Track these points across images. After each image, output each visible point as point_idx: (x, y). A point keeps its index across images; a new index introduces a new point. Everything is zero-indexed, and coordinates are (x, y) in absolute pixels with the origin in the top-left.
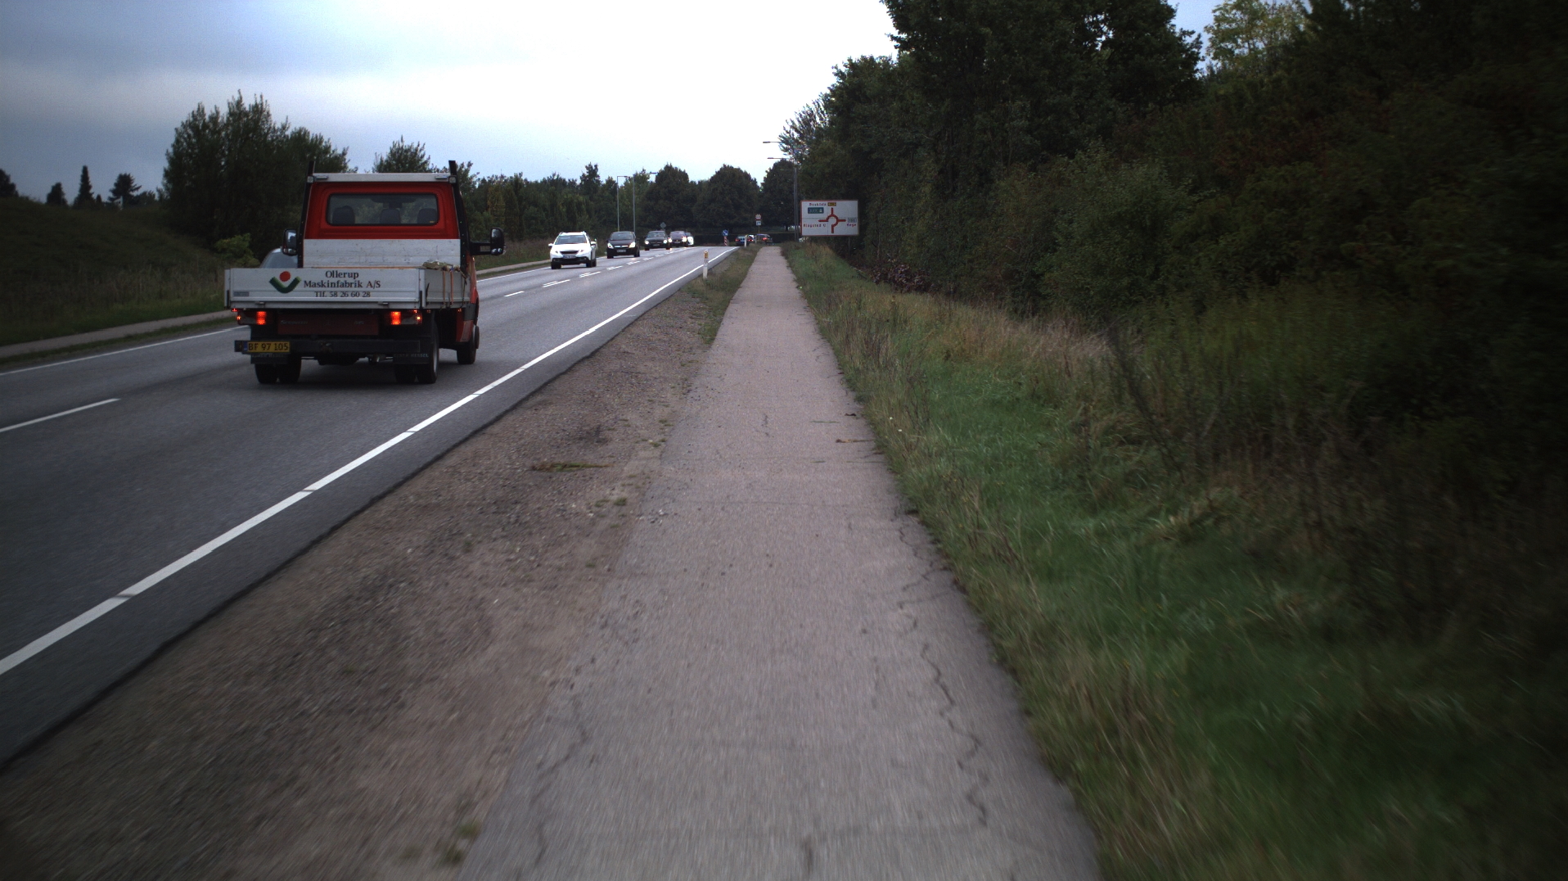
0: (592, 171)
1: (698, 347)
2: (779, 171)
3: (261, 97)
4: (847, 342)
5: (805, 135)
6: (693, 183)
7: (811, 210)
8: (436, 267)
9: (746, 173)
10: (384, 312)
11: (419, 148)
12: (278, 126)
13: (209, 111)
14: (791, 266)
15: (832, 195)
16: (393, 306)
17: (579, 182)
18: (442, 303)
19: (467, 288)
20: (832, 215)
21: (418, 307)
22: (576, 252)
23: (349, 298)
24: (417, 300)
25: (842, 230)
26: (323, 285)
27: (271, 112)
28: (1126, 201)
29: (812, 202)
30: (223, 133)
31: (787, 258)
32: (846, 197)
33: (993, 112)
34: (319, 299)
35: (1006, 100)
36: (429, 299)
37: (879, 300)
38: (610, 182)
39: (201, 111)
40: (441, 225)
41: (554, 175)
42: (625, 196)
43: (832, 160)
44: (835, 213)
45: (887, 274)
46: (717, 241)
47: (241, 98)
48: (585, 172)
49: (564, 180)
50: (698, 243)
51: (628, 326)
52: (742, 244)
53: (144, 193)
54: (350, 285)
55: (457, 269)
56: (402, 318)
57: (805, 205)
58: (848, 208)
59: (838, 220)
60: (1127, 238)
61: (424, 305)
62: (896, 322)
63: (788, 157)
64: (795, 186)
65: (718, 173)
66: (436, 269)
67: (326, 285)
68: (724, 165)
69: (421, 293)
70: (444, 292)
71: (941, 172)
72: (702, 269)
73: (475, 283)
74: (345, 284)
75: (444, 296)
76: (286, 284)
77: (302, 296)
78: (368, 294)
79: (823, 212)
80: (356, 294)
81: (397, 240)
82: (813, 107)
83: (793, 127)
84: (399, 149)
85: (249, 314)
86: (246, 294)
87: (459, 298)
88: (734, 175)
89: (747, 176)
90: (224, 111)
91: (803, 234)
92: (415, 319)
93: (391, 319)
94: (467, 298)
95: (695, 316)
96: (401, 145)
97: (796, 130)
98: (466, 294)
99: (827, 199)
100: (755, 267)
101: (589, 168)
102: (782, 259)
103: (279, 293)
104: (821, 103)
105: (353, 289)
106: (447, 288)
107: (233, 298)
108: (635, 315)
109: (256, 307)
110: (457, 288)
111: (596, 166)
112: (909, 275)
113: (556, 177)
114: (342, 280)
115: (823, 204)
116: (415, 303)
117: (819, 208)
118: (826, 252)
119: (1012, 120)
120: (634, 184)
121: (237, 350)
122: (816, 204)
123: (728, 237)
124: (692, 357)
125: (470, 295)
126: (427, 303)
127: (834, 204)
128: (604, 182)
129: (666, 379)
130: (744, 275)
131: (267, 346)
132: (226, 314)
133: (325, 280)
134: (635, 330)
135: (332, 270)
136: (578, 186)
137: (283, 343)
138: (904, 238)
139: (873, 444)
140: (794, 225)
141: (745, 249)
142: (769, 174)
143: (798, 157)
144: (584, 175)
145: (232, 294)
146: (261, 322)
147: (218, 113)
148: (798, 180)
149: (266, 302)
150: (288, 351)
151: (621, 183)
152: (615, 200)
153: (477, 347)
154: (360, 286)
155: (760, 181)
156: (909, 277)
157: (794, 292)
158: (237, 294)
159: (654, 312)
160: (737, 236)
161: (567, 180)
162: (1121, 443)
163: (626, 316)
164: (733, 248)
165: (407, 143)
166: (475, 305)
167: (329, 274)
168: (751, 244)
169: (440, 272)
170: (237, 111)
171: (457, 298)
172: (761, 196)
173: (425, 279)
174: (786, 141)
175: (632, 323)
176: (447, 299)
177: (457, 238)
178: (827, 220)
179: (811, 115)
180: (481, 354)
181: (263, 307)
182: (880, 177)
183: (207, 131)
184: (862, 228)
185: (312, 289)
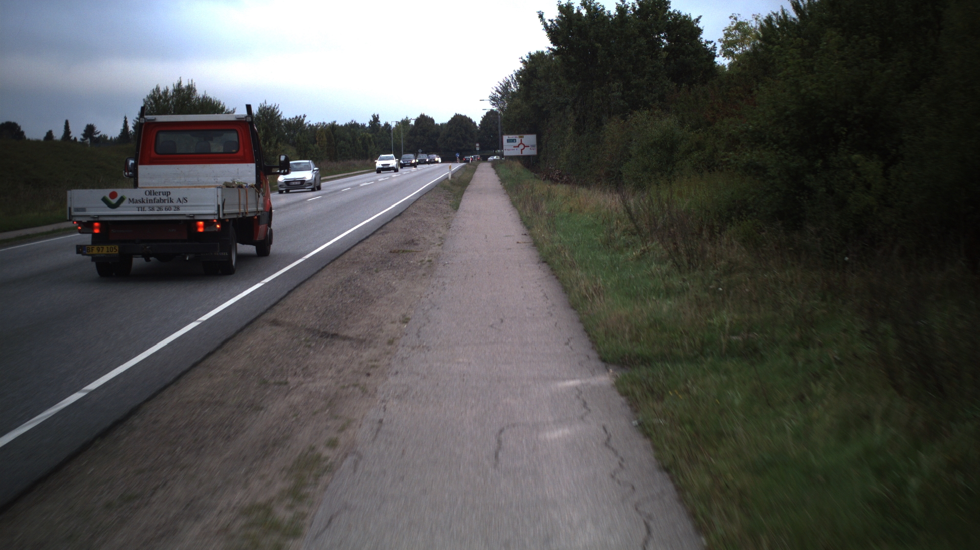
0: (376, 119)
1: (451, 212)
2: (489, 117)
3: (192, 81)
4: (525, 207)
5: (504, 95)
6: (437, 125)
7: (508, 141)
8: (234, 185)
9: (469, 118)
10: (190, 223)
11: (276, 107)
12: (201, 96)
13: (162, 90)
14: (497, 173)
15: (521, 132)
16: (197, 218)
17: (367, 125)
18: (238, 213)
19: (261, 200)
20: (521, 143)
21: (216, 217)
22: (389, 165)
23: (164, 212)
24: (216, 212)
25: (527, 152)
26: (143, 202)
27: (196, 89)
28: (658, 135)
29: (509, 136)
30: (170, 102)
31: (495, 169)
32: (529, 132)
33: (602, 88)
34: (140, 212)
35: (609, 82)
36: (226, 211)
37: (541, 187)
38: (387, 125)
39: (158, 89)
40: (241, 153)
41: (352, 121)
42: (396, 133)
43: (521, 111)
44: (523, 142)
45: (549, 176)
46: (453, 160)
47: (181, 82)
48: (372, 119)
49: (358, 124)
50: (443, 161)
51: (413, 203)
52: (468, 161)
53: (101, 136)
54: (164, 201)
55: (251, 186)
56: (205, 226)
57: (505, 138)
58: (530, 139)
59: (525, 147)
60: (659, 154)
61: (221, 216)
62: (550, 197)
63: (495, 109)
64: (499, 126)
65: (453, 119)
66: (233, 187)
67: (145, 201)
68: (456, 114)
69: (219, 206)
70: (239, 204)
71: (577, 120)
72: (448, 174)
73: (269, 196)
74: (160, 201)
75: (239, 209)
76: (114, 201)
77: (127, 211)
78: (178, 208)
79: (516, 142)
80: (168, 209)
81: (208, 165)
82: (509, 79)
83: (497, 91)
84: (264, 108)
85: (87, 226)
86: (84, 210)
87: (254, 209)
88: (462, 120)
89: (470, 120)
90: (171, 89)
91: (505, 155)
92: (216, 226)
93: (197, 227)
94: (260, 208)
95: (447, 198)
96: (265, 105)
97: (499, 93)
98: (260, 205)
99: (518, 134)
100: (477, 174)
101: (374, 116)
102: (492, 170)
103: (109, 208)
104: (514, 76)
105: (166, 204)
106: (243, 201)
107: (74, 213)
108: (416, 198)
109: (92, 220)
110: (251, 200)
111: (378, 115)
112: (561, 176)
113: (353, 123)
114: (158, 197)
115: (516, 137)
116: (214, 214)
117: (513, 140)
118: (517, 165)
119: (613, 92)
120: (402, 126)
121: (78, 252)
122: (512, 137)
123: (459, 158)
124: (448, 215)
125: (264, 205)
126: (224, 215)
127: (522, 137)
128: (383, 125)
129: (438, 224)
130: (471, 178)
131: (101, 249)
132: (69, 224)
133: (145, 197)
134: (418, 204)
135: (149, 189)
136: (367, 128)
137: (113, 247)
138: (559, 156)
139: (532, 244)
140: (499, 149)
141: (470, 165)
142: (483, 119)
143: (501, 109)
144: (371, 121)
145: (72, 210)
146: (97, 231)
147: (168, 90)
148: (501, 123)
149: (99, 216)
150: (117, 252)
151: (393, 125)
152: (390, 136)
153: (271, 243)
154: (171, 201)
155: (478, 123)
156: (561, 177)
157: (499, 186)
158: (77, 210)
159: (425, 196)
160: (464, 157)
161: (360, 124)
162: (629, 235)
163: (412, 198)
164: (463, 164)
165: (268, 104)
166: (269, 213)
167: (147, 193)
168: (473, 161)
169: (236, 189)
170: (178, 90)
171: (251, 208)
172: (479, 132)
173: (222, 196)
174: (493, 99)
175: (415, 202)
176: (242, 210)
177: (253, 162)
178: (518, 146)
179: (508, 84)
180: (274, 248)
181: (96, 220)
182: (548, 121)
183: (161, 100)
184: (539, 151)
185: (135, 204)
